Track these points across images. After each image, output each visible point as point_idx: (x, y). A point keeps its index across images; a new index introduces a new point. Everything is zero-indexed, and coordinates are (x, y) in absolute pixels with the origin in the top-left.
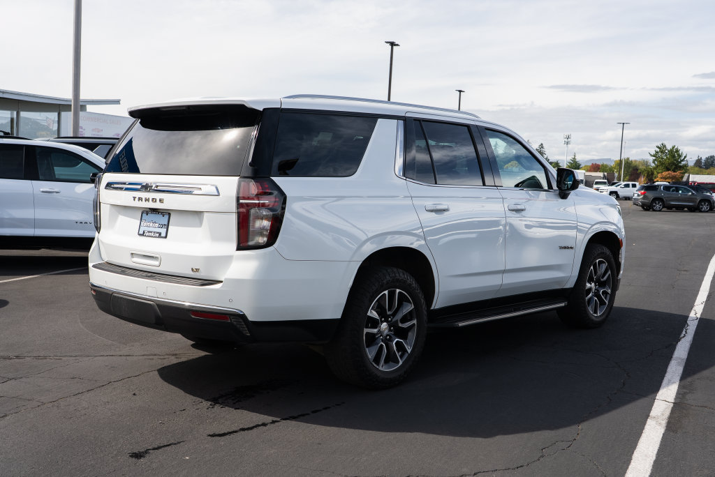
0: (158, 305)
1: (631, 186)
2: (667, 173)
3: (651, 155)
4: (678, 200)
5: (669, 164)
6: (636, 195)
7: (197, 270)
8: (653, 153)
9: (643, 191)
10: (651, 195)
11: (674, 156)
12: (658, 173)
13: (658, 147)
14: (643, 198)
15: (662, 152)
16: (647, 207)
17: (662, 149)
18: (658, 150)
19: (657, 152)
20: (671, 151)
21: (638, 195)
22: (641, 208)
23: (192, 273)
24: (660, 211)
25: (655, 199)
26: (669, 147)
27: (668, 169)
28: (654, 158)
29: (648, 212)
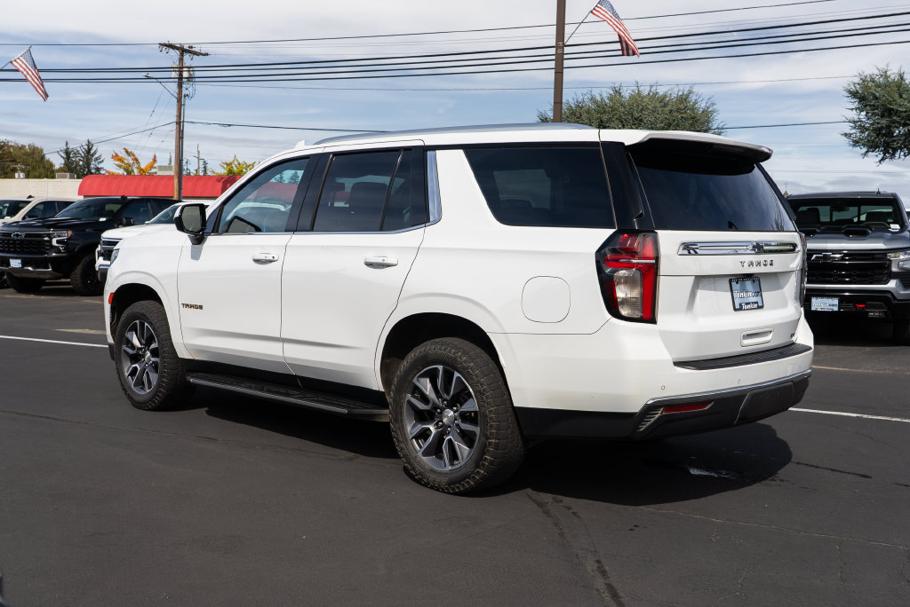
7: (793, 335)
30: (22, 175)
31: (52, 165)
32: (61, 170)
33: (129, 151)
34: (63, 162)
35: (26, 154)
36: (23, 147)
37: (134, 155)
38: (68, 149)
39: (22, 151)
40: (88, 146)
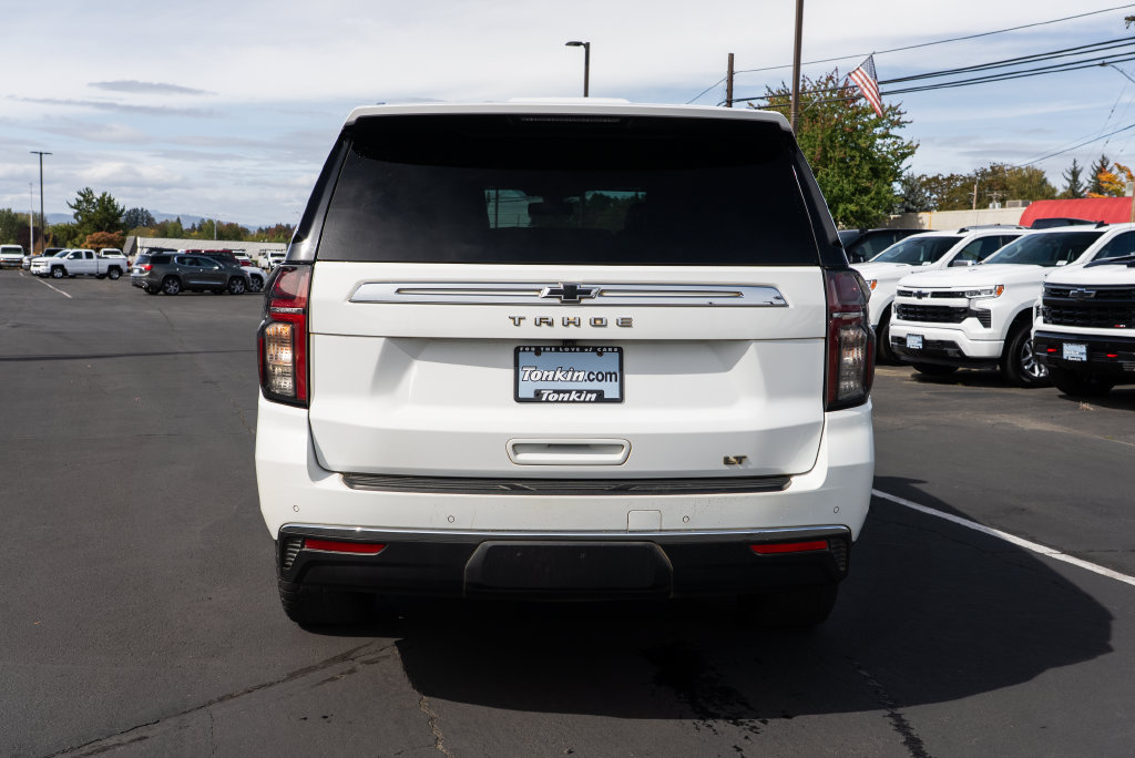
0: (665, 547)
1: (84, 255)
2: (100, 234)
3: (72, 207)
4: (200, 277)
5: (100, 221)
6: (136, 271)
7: (740, 459)
8: (74, 203)
9: (148, 265)
10: (161, 271)
11: (106, 209)
12: (86, 234)
13: (80, 193)
14: (150, 276)
15: (89, 201)
16: (154, 289)
17: (86, 196)
18: (82, 198)
19: (79, 202)
20: (101, 200)
21: (141, 271)
22: (143, 291)
23: (726, 467)
24: (176, 294)
25: (168, 277)
26: (98, 195)
27: (99, 229)
28: (76, 211)
29: (153, 297)
30: (997, 205)
31: (1054, 190)
32: (1064, 196)
33: (1122, 165)
34: (1068, 185)
35: (1024, 180)
36: (1020, 170)
37: (1129, 171)
38: (1075, 168)
39: (1019, 176)
40: (1102, 163)
